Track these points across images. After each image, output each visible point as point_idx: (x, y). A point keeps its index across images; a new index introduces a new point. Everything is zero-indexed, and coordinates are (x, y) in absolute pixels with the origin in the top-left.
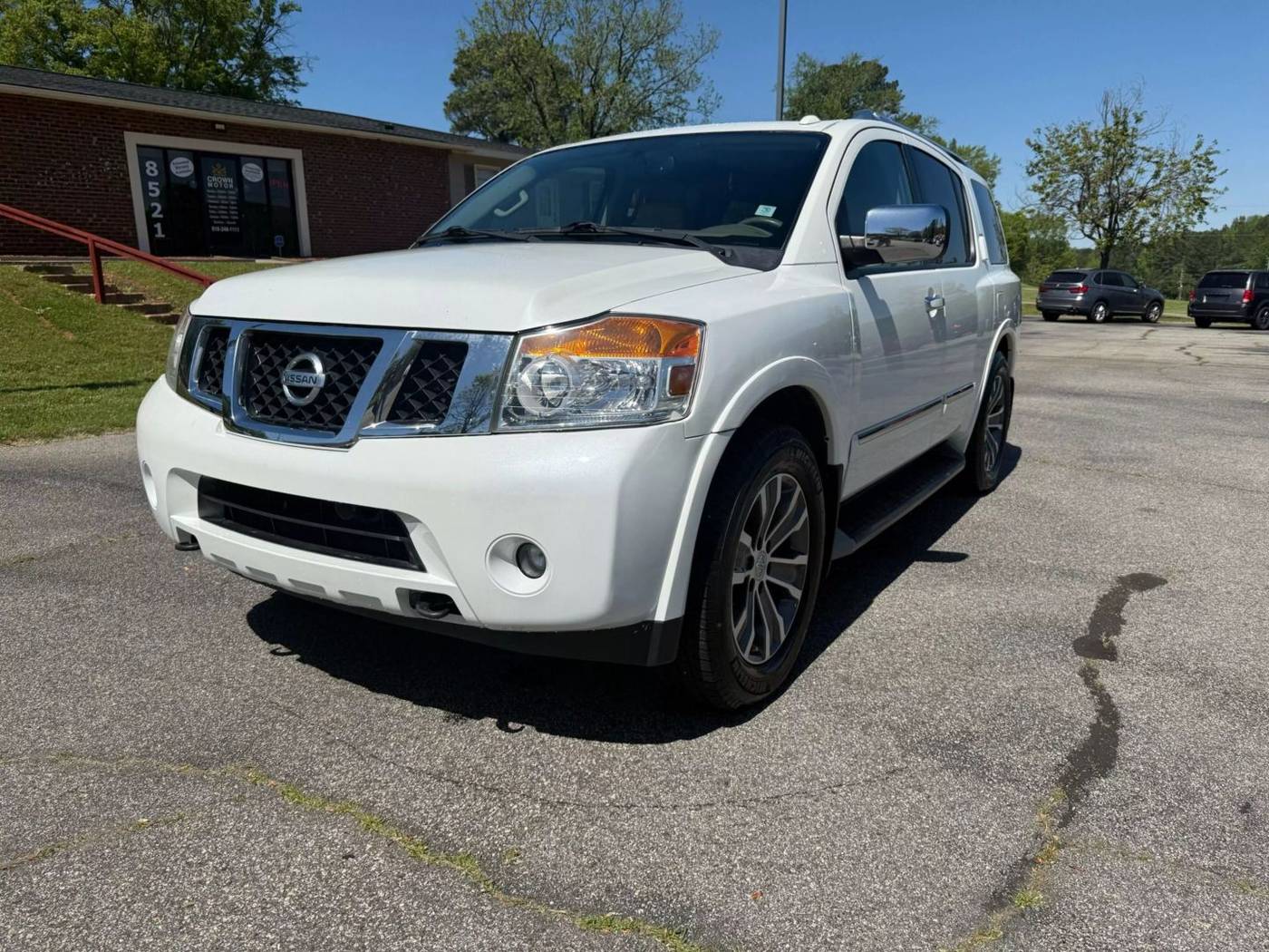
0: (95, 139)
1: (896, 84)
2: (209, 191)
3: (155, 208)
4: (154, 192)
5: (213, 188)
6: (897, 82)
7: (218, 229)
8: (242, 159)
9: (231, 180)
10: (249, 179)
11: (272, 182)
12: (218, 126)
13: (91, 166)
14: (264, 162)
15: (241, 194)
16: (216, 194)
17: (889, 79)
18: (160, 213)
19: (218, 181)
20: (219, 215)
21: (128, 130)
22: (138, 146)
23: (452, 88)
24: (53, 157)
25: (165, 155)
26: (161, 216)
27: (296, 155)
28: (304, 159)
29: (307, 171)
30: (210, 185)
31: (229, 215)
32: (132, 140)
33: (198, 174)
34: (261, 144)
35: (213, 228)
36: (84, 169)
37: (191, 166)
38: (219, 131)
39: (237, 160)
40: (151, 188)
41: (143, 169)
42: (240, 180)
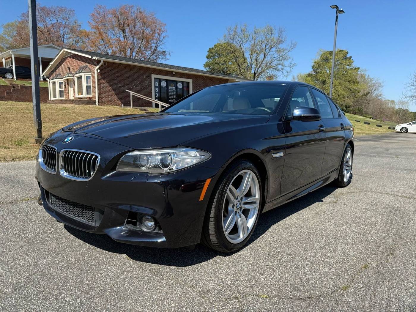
0: (145, 76)
1: (351, 57)
2: (169, 90)
3: (157, 95)
4: (157, 90)
5: (170, 90)
6: (351, 56)
7: (171, 101)
8: (178, 82)
9: (175, 88)
10: (179, 87)
11: (184, 88)
12: (173, 73)
13: (143, 83)
14: (183, 83)
15: (177, 92)
16: (171, 91)
17: (348, 56)
18: (158, 96)
19: (172, 88)
20: (171, 97)
21: (153, 74)
22: (155, 78)
23: (207, 60)
24: (135, 81)
25: (160, 80)
26: (158, 97)
27: (190, 81)
28: (193, 82)
29: (193, 85)
30: (170, 89)
31: (173, 97)
32: (153, 76)
33: (167, 86)
34: (183, 78)
35: (170, 101)
36: (142, 84)
37: (166, 84)
38: (174, 74)
39: (176, 82)
40: (156, 89)
41: (155, 84)
42: (177, 88)
